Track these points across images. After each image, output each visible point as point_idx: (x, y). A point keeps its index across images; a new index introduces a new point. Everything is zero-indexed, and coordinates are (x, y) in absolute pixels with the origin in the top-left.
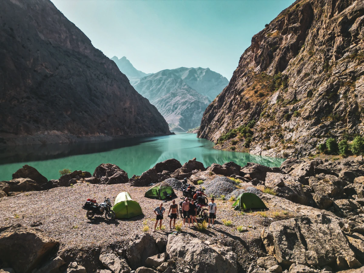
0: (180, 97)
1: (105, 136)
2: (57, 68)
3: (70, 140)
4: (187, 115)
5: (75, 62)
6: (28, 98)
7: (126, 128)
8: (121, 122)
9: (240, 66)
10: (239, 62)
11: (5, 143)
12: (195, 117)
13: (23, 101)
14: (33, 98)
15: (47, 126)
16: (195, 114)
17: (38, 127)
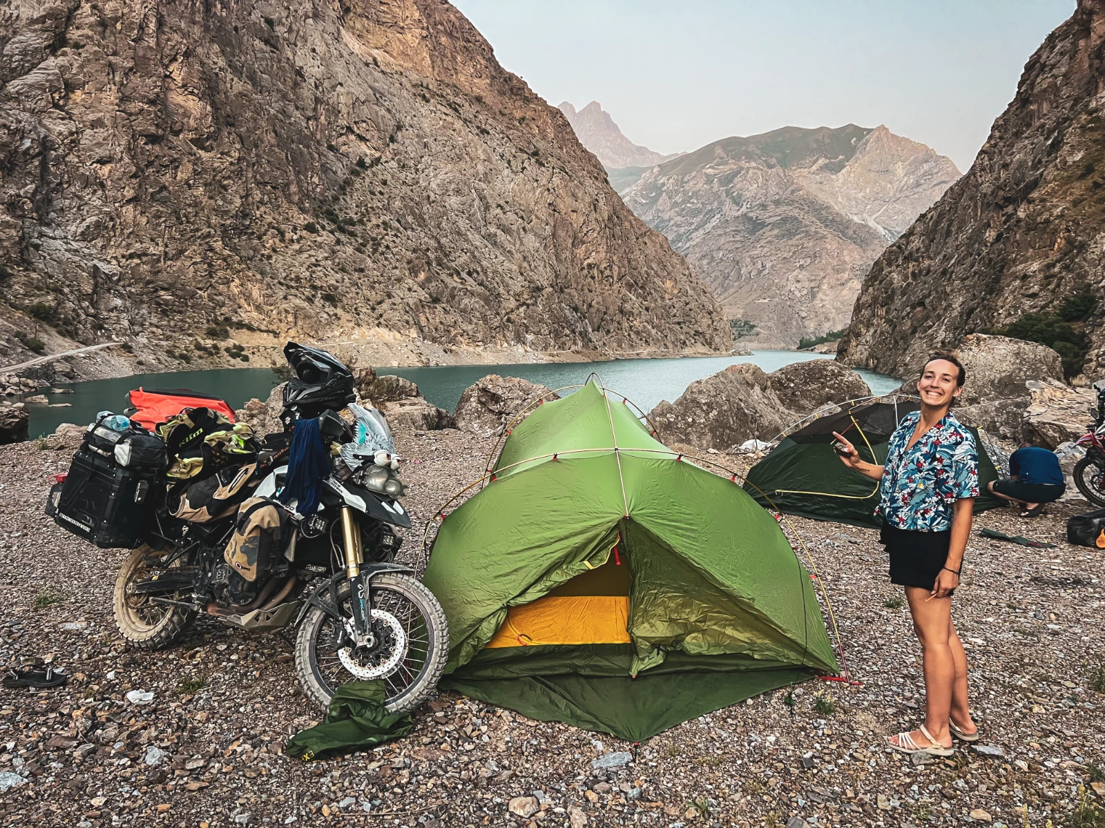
0: (776, 232)
1: (526, 351)
2: (392, 139)
3: (423, 358)
4: (797, 293)
5: (444, 117)
6: (310, 228)
7: (590, 330)
8: (576, 309)
9: (1023, 100)
10: (1020, 85)
11: (246, 359)
12: (824, 298)
13: (295, 237)
14: (323, 228)
15: (358, 314)
16: (825, 287)
17: (336, 315)
